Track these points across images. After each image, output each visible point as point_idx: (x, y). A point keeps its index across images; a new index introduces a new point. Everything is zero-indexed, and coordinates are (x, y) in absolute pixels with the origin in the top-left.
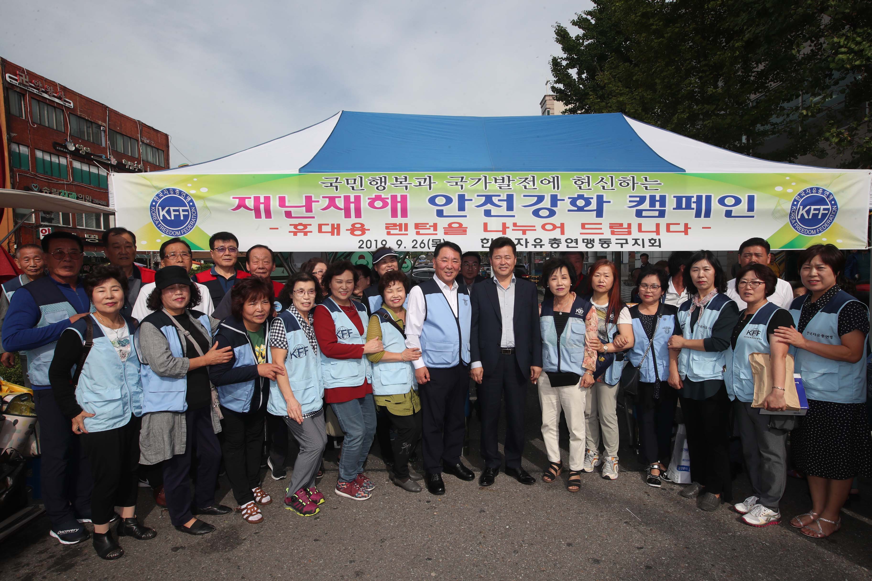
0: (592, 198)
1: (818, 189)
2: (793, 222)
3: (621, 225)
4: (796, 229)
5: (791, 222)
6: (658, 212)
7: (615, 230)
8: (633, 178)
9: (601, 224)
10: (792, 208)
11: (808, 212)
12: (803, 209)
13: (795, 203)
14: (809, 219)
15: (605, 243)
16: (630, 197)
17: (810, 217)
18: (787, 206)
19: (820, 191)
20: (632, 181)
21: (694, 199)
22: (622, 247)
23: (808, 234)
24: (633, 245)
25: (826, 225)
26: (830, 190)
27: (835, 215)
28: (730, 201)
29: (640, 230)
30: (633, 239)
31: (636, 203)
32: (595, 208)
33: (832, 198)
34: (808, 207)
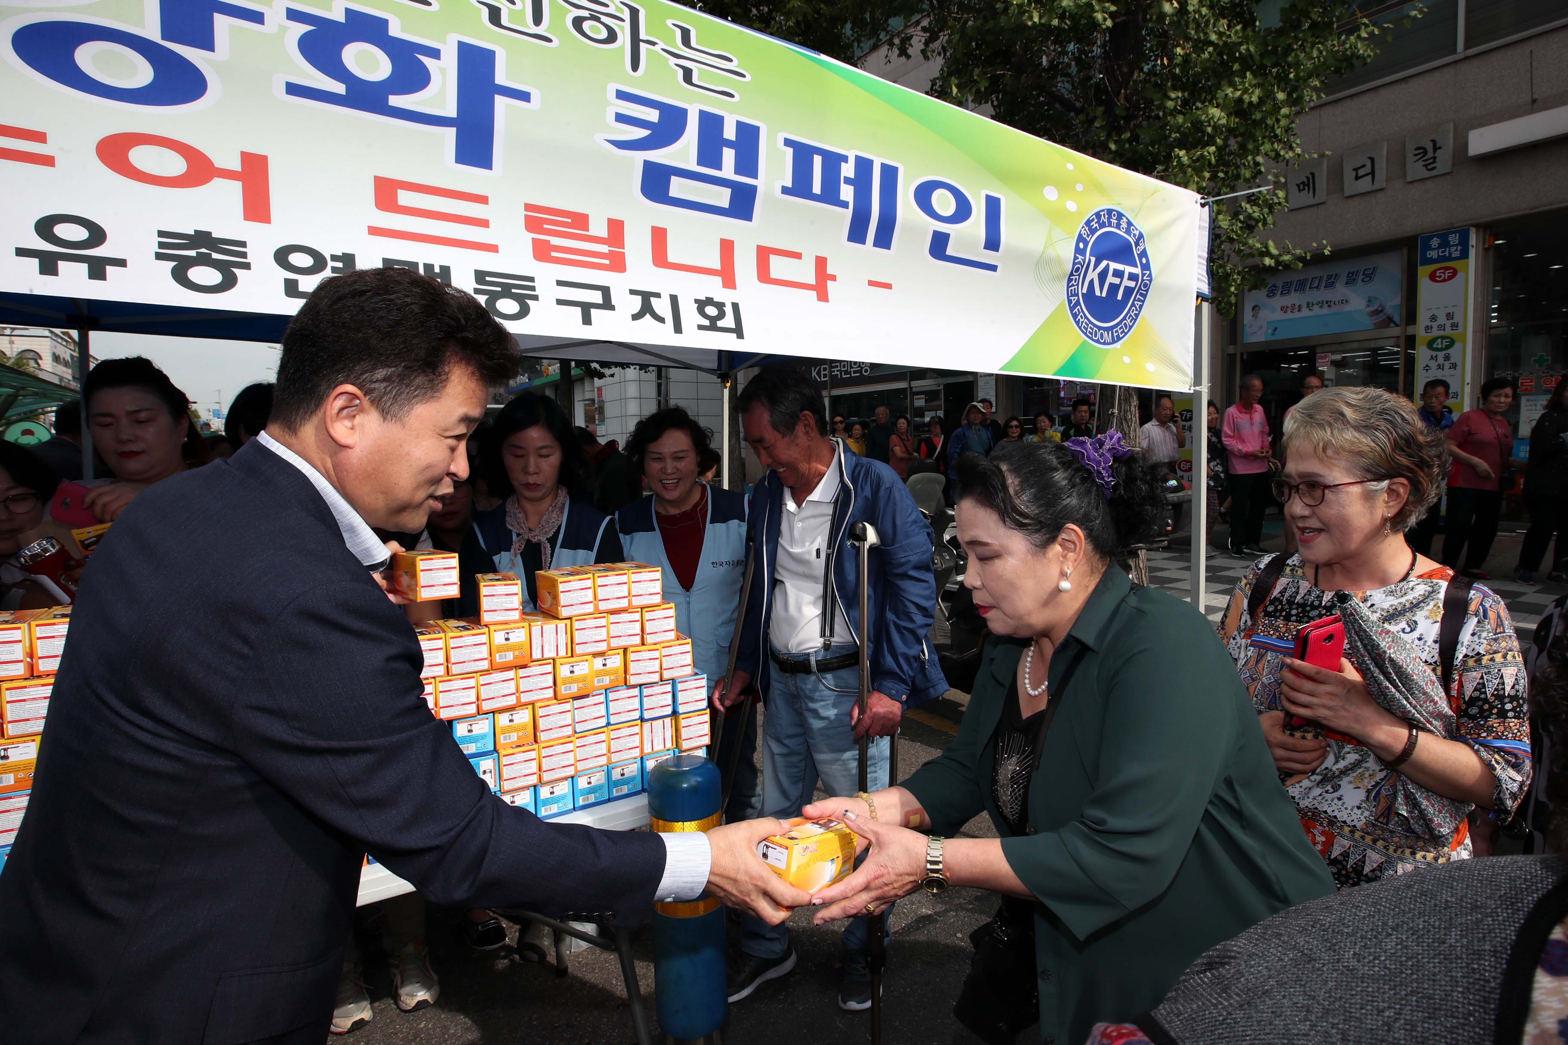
0: (435, 54)
1: (1120, 216)
2: (1074, 299)
3: (580, 220)
4: (1077, 323)
5: (1070, 302)
6: (727, 192)
7: (555, 241)
8: (634, 13)
9: (483, 200)
10: (1076, 258)
11: (1103, 276)
12: (1095, 267)
13: (1081, 245)
14: (1101, 297)
15: (507, 292)
16: (622, 95)
17: (1104, 295)
18: (1066, 252)
19: (1124, 225)
20: (627, 25)
21: (848, 170)
22: (587, 320)
23: (1098, 341)
24: (636, 317)
25: (1128, 321)
26: (1142, 225)
27: (1145, 296)
28: (944, 203)
29: (660, 258)
30: (633, 292)
31: (641, 133)
32: (451, 110)
33: (1143, 248)
34: (1104, 264)
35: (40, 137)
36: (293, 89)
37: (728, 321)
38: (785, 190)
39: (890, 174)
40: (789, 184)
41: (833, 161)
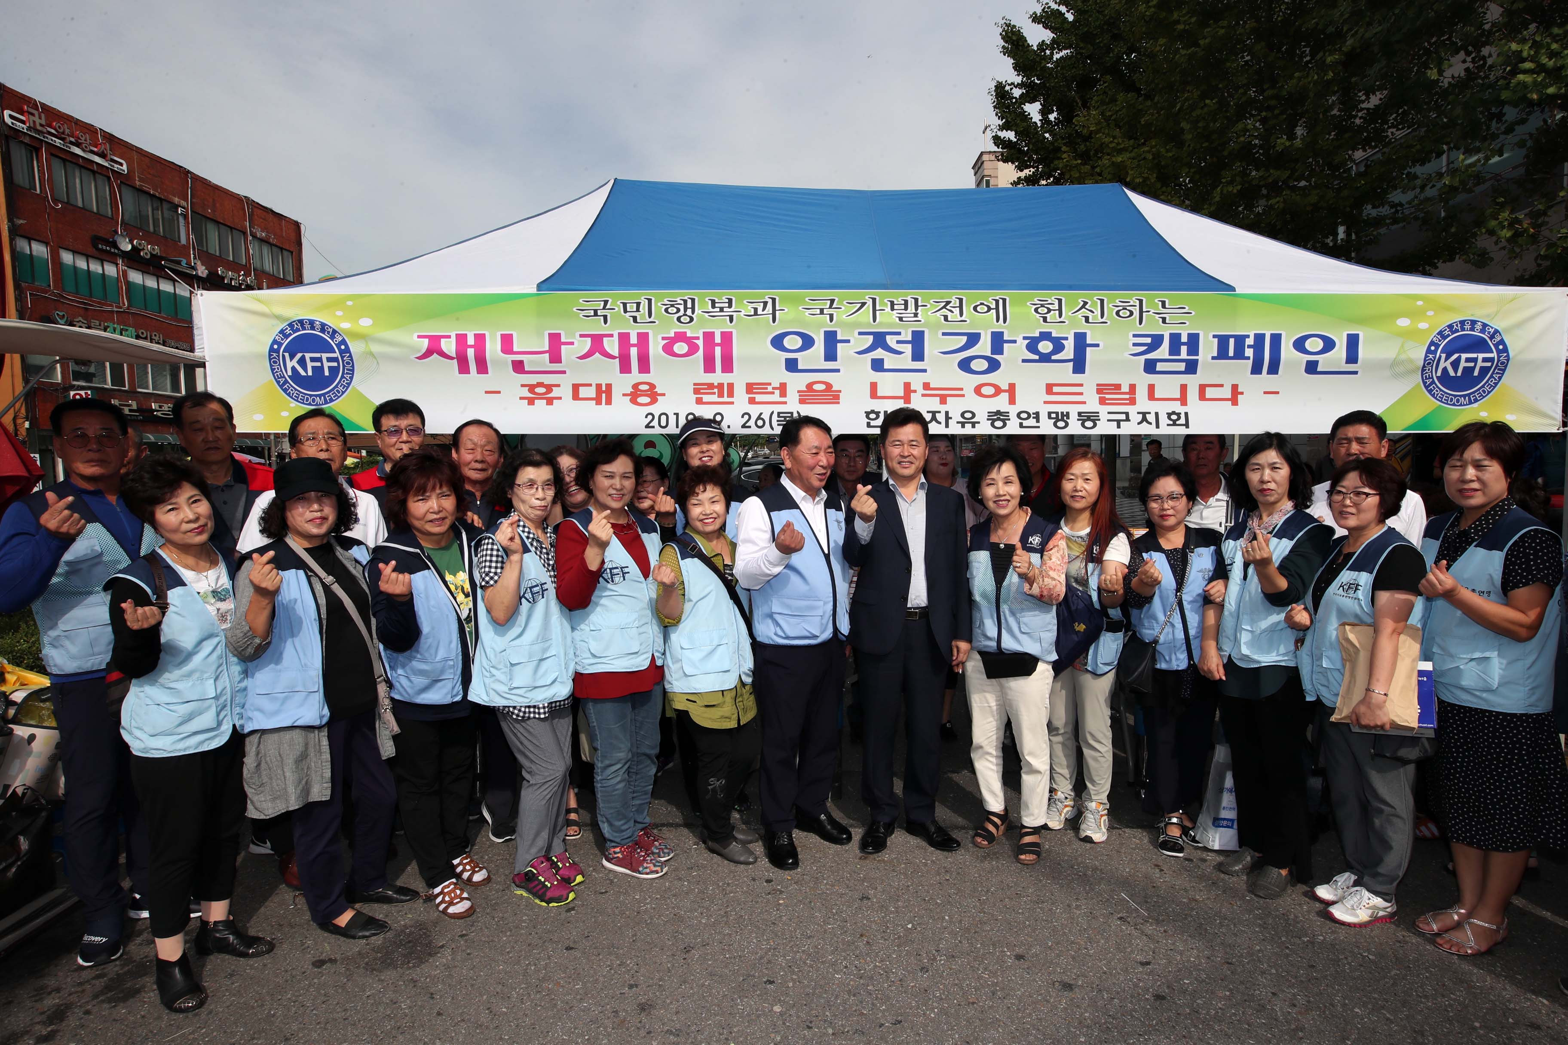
0: (1066, 339)
1: (1474, 323)
2: (1428, 382)
3: (1118, 387)
4: (1433, 395)
5: (1424, 383)
6: (1184, 364)
7: (1107, 396)
8: (1141, 301)
9: (1081, 385)
10: (1426, 356)
11: (1455, 364)
12: (1446, 360)
13: (1433, 348)
14: (1456, 376)
15: (1089, 419)
16: (1135, 336)
17: (1459, 374)
18: (1419, 354)
19: (1478, 326)
20: (1138, 308)
21: (1250, 341)
22: (1119, 426)
23: (1454, 405)
24: (1139, 424)
25: (1487, 388)
26: (1496, 324)
27: (1504, 370)
28: (1315, 345)
29: (1151, 396)
30: (1138, 413)
31: (1144, 348)
32: (1072, 357)
33: (1499, 339)
34: (1456, 356)
35: (962, 389)
36: (1024, 361)
37: (1182, 421)
38: (1213, 358)
39: (1276, 339)
40: (1215, 354)
41: (1240, 340)
